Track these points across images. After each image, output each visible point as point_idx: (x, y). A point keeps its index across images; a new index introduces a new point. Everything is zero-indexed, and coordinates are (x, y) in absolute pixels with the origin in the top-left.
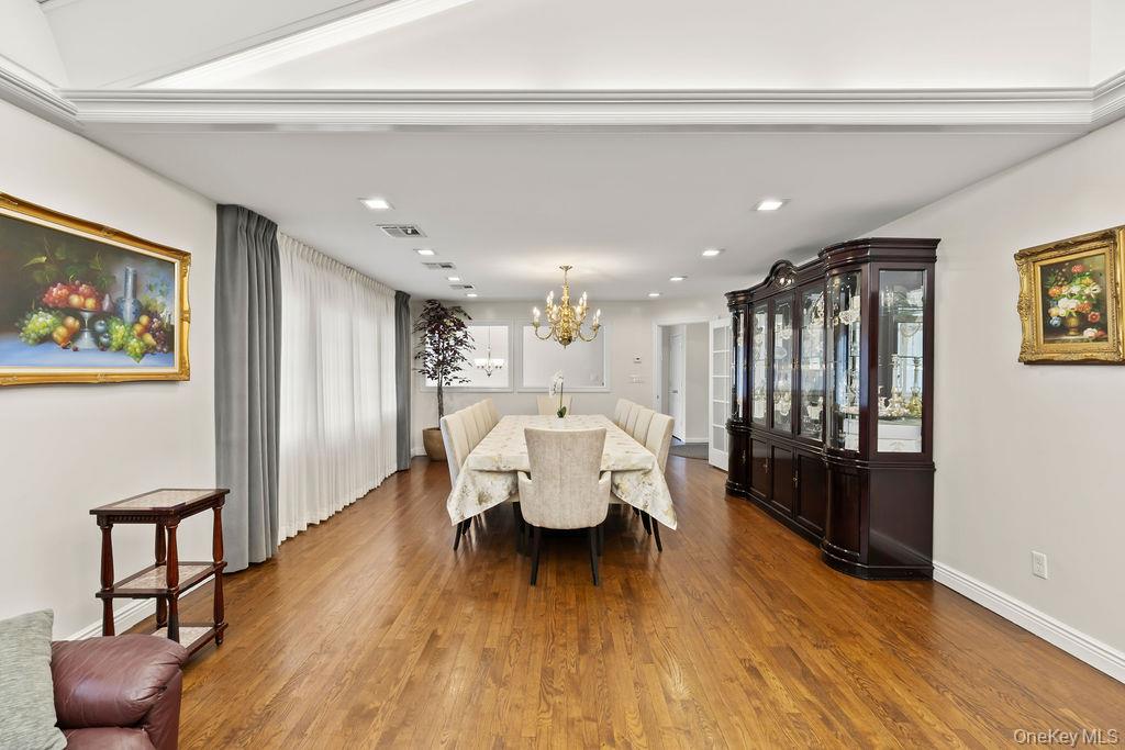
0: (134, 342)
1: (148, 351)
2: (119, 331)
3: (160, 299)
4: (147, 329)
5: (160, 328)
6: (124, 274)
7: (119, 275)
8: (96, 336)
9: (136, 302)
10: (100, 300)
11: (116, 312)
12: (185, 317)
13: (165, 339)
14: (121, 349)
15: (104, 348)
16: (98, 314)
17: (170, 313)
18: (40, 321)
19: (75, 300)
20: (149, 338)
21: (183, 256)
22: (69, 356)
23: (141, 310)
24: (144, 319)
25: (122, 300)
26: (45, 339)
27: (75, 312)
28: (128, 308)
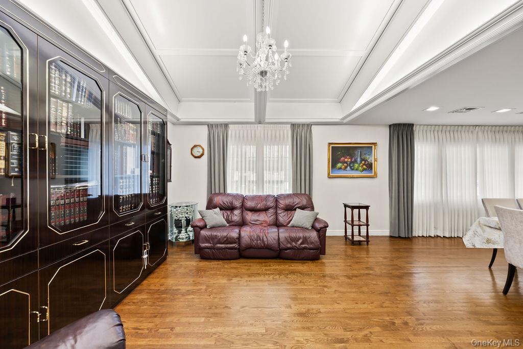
0: (360, 168)
1: (364, 170)
2: (356, 165)
3: (368, 157)
4: (364, 164)
5: (368, 164)
6: (358, 153)
7: (356, 153)
8: (351, 167)
9: (361, 158)
10: (351, 159)
11: (356, 161)
12: (376, 160)
13: (370, 167)
14: (357, 170)
15: (353, 170)
16: (351, 162)
17: (371, 159)
18: (339, 165)
19: (346, 160)
20: (365, 167)
21: (375, 144)
22: (345, 172)
23: (362, 160)
24: (363, 162)
25: (357, 158)
26: (340, 168)
27: (346, 162)
28: (359, 160)
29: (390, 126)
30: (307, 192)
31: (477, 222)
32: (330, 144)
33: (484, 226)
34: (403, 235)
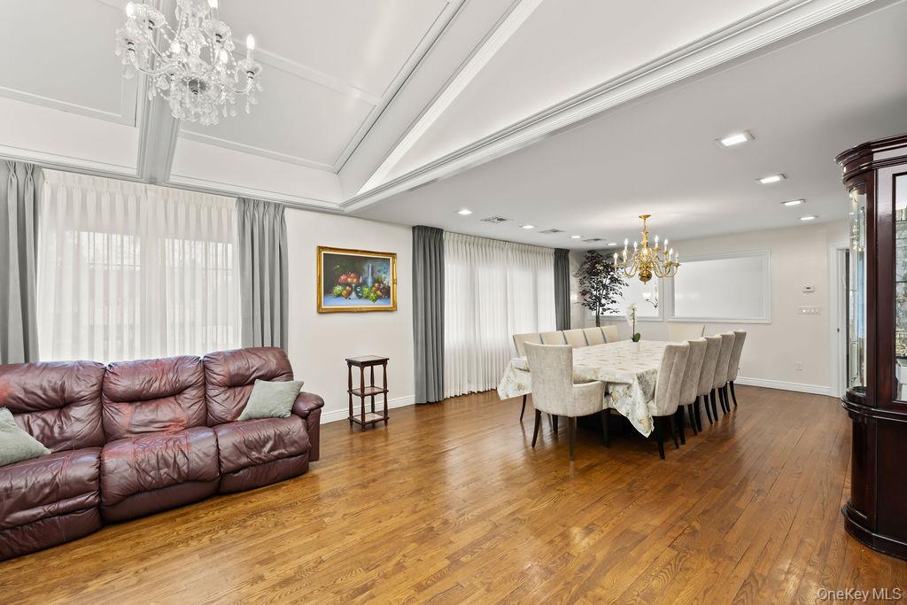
0: (372, 294)
1: (378, 298)
2: (366, 290)
3: (383, 276)
4: (378, 289)
5: (384, 288)
6: (368, 267)
7: (366, 268)
8: (357, 293)
9: (373, 278)
10: (358, 278)
11: (365, 283)
12: (395, 282)
13: (386, 292)
14: (367, 297)
15: (360, 297)
16: (358, 285)
17: (388, 281)
18: (338, 289)
19: (349, 280)
20: (379, 293)
21: (393, 255)
22: (347, 301)
23: (376, 281)
24: (377, 285)
25: (367, 278)
26: (339, 295)
27: (349, 285)
28: (370, 281)
29: (414, 228)
30: (277, 344)
31: (509, 365)
32: (321, 248)
33: (516, 370)
34: (432, 400)
